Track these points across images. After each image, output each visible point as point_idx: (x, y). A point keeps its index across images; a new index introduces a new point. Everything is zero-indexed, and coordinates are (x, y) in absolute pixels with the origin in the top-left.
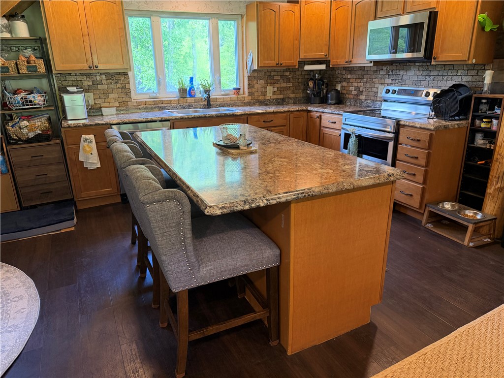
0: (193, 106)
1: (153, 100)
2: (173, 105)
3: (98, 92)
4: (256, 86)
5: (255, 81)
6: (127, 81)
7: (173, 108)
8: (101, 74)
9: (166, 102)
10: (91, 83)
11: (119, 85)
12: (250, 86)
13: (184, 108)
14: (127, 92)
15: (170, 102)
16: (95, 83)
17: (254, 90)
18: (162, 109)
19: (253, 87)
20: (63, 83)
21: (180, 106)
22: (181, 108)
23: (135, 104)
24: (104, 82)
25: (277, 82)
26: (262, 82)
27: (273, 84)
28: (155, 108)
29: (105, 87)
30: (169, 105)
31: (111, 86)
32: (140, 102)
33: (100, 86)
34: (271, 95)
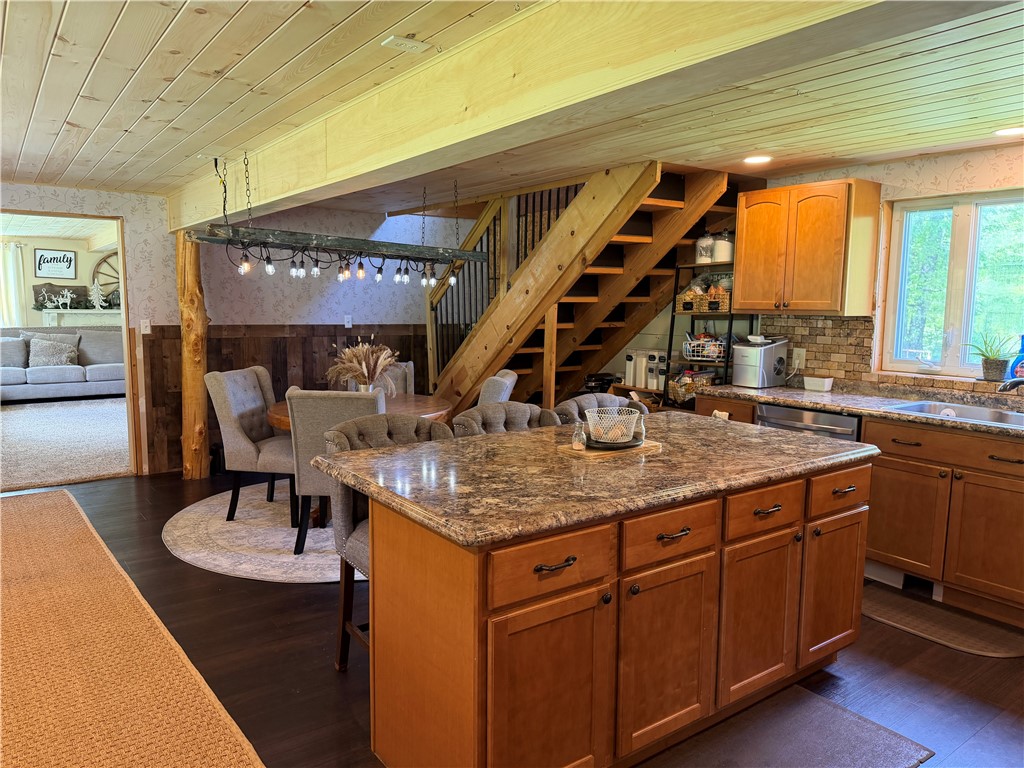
0: (1009, 402)
1: (914, 375)
2: (956, 392)
3: (814, 349)
6: (867, 333)
7: (953, 399)
8: (826, 318)
9: (941, 385)
10: (807, 333)
11: (851, 340)
13: (982, 404)
14: (865, 354)
15: (951, 385)
16: (815, 333)
18: (926, 396)
20: (769, 328)
21: (972, 397)
22: (974, 404)
23: (875, 379)
24: (827, 332)
28: (912, 393)
29: (827, 340)
30: (946, 391)
31: (838, 339)
32: (886, 376)
33: (820, 339)
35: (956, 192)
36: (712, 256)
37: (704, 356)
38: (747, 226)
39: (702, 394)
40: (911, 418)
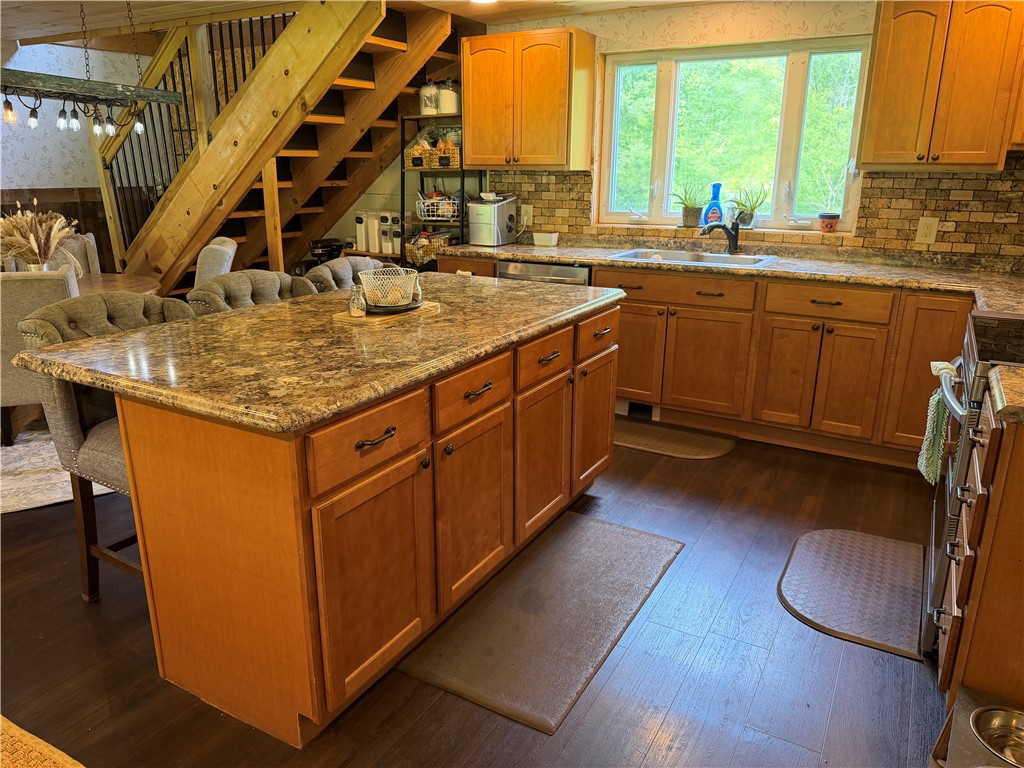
0: (704, 245)
1: (627, 226)
2: (661, 239)
3: (540, 205)
4: (884, 214)
5: (884, 202)
6: (586, 187)
7: (660, 246)
8: (550, 173)
9: (650, 233)
10: (533, 189)
11: (573, 195)
12: (865, 212)
13: (683, 248)
14: (584, 207)
15: (657, 233)
16: (540, 189)
17: (874, 223)
18: (638, 244)
19: (875, 215)
20: (498, 185)
21: (675, 242)
22: (677, 248)
23: (594, 232)
24: (551, 187)
25: (960, 206)
26: (906, 204)
27: (943, 212)
28: (626, 242)
29: (551, 195)
30: (654, 239)
31: (561, 195)
32: (604, 228)
33: (545, 195)
34: (932, 240)
35: (661, 47)
36: (437, 107)
37: (439, 216)
38: (473, 74)
39: (444, 254)
40: (634, 264)
